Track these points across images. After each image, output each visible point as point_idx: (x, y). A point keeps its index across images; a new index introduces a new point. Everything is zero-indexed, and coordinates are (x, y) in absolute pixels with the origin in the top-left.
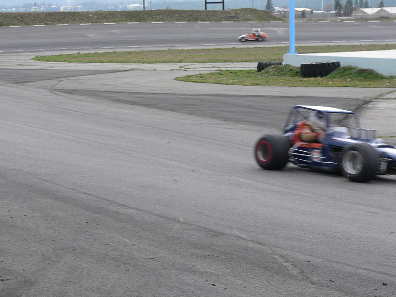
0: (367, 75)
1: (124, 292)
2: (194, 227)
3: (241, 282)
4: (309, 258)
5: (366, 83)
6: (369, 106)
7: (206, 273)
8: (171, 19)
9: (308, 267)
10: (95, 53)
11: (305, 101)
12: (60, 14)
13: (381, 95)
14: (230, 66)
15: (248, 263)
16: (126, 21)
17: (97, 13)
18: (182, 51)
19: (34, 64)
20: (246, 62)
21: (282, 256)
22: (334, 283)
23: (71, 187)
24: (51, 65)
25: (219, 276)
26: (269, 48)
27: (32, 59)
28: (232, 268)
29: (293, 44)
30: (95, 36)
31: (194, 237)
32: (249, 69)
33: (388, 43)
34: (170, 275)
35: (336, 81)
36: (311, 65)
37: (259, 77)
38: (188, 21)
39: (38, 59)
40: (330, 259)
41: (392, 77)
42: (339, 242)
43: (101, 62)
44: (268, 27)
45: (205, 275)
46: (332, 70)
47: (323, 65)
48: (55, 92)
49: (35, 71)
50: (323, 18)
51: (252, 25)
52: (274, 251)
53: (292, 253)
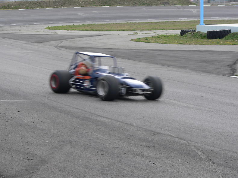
1: (100, 168)
2: (142, 129)
3: (170, 162)
4: (212, 148)
7: (150, 156)
8: (129, 4)
9: (211, 154)
10: (83, 25)
11: (209, 54)
14: (164, 32)
15: (175, 151)
16: (102, 5)
17: (85, 1)
18: (134, 24)
19: (47, 31)
20: (174, 30)
21: (195, 147)
22: (227, 164)
23: (69, 105)
24: (57, 32)
25: (157, 159)
26: (188, 21)
27: (45, 28)
28: (165, 154)
29: (202, 19)
30: (83, 14)
31: (142, 135)
32: (176, 34)
34: (128, 158)
35: (229, 41)
36: (213, 32)
37: (181, 39)
38: (138, 5)
39: (49, 28)
40: (225, 149)
42: (230, 139)
43: (86, 30)
44: (187, 9)
45: (149, 158)
46: (226, 35)
47: (221, 31)
48: (59, 48)
49: (47, 35)
50: (221, 3)
51: (178, 8)
52: (190, 144)
53: (202, 145)
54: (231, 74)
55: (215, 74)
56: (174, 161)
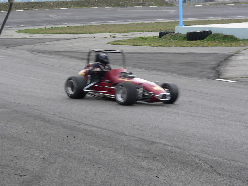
0: (229, 39)
1: (100, 183)
2: (136, 138)
3: (174, 175)
4: (214, 158)
5: (229, 44)
6: (232, 58)
8: (103, 5)
9: (214, 164)
10: (55, 27)
11: (191, 56)
12: (33, 3)
13: (239, 51)
14: (142, 34)
15: (175, 162)
16: (74, 7)
17: (56, 2)
18: (110, 26)
19: (18, 35)
20: (151, 31)
21: (196, 157)
22: (233, 174)
23: (52, 113)
24: (29, 36)
25: (159, 171)
26: (165, 22)
27: (16, 32)
28: (166, 165)
29: (181, 20)
30: (55, 17)
31: (137, 145)
32: (154, 36)
33: (240, 18)
34: (128, 171)
35: (210, 43)
36: (194, 33)
37: (160, 41)
38: (113, 6)
39: (20, 31)
40: (227, 158)
41: (245, 40)
42: (230, 147)
43: (60, 33)
44: (164, 9)
45: (150, 170)
46: (206, 36)
47: (201, 33)
48: (33, 52)
49: (19, 39)
50: (198, 3)
51: (154, 9)
52: (190, 153)
53: (202, 154)
54: (216, 77)
55: (200, 77)
56: (177, 173)
